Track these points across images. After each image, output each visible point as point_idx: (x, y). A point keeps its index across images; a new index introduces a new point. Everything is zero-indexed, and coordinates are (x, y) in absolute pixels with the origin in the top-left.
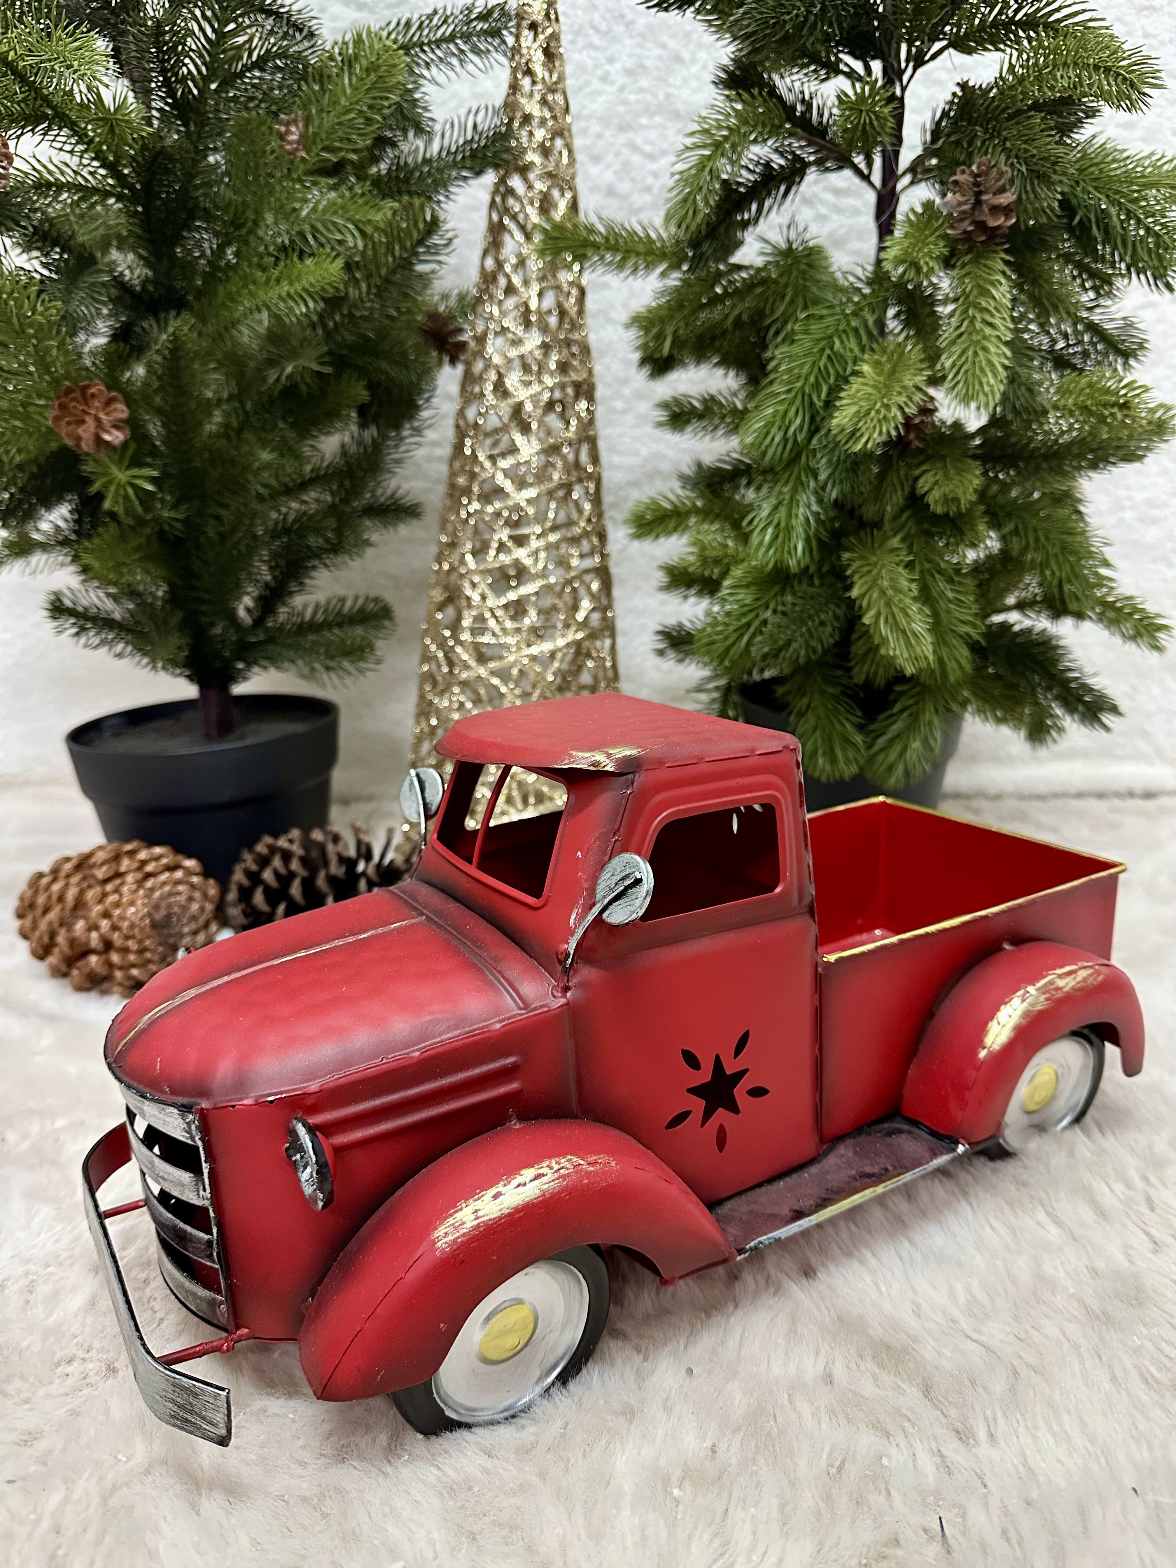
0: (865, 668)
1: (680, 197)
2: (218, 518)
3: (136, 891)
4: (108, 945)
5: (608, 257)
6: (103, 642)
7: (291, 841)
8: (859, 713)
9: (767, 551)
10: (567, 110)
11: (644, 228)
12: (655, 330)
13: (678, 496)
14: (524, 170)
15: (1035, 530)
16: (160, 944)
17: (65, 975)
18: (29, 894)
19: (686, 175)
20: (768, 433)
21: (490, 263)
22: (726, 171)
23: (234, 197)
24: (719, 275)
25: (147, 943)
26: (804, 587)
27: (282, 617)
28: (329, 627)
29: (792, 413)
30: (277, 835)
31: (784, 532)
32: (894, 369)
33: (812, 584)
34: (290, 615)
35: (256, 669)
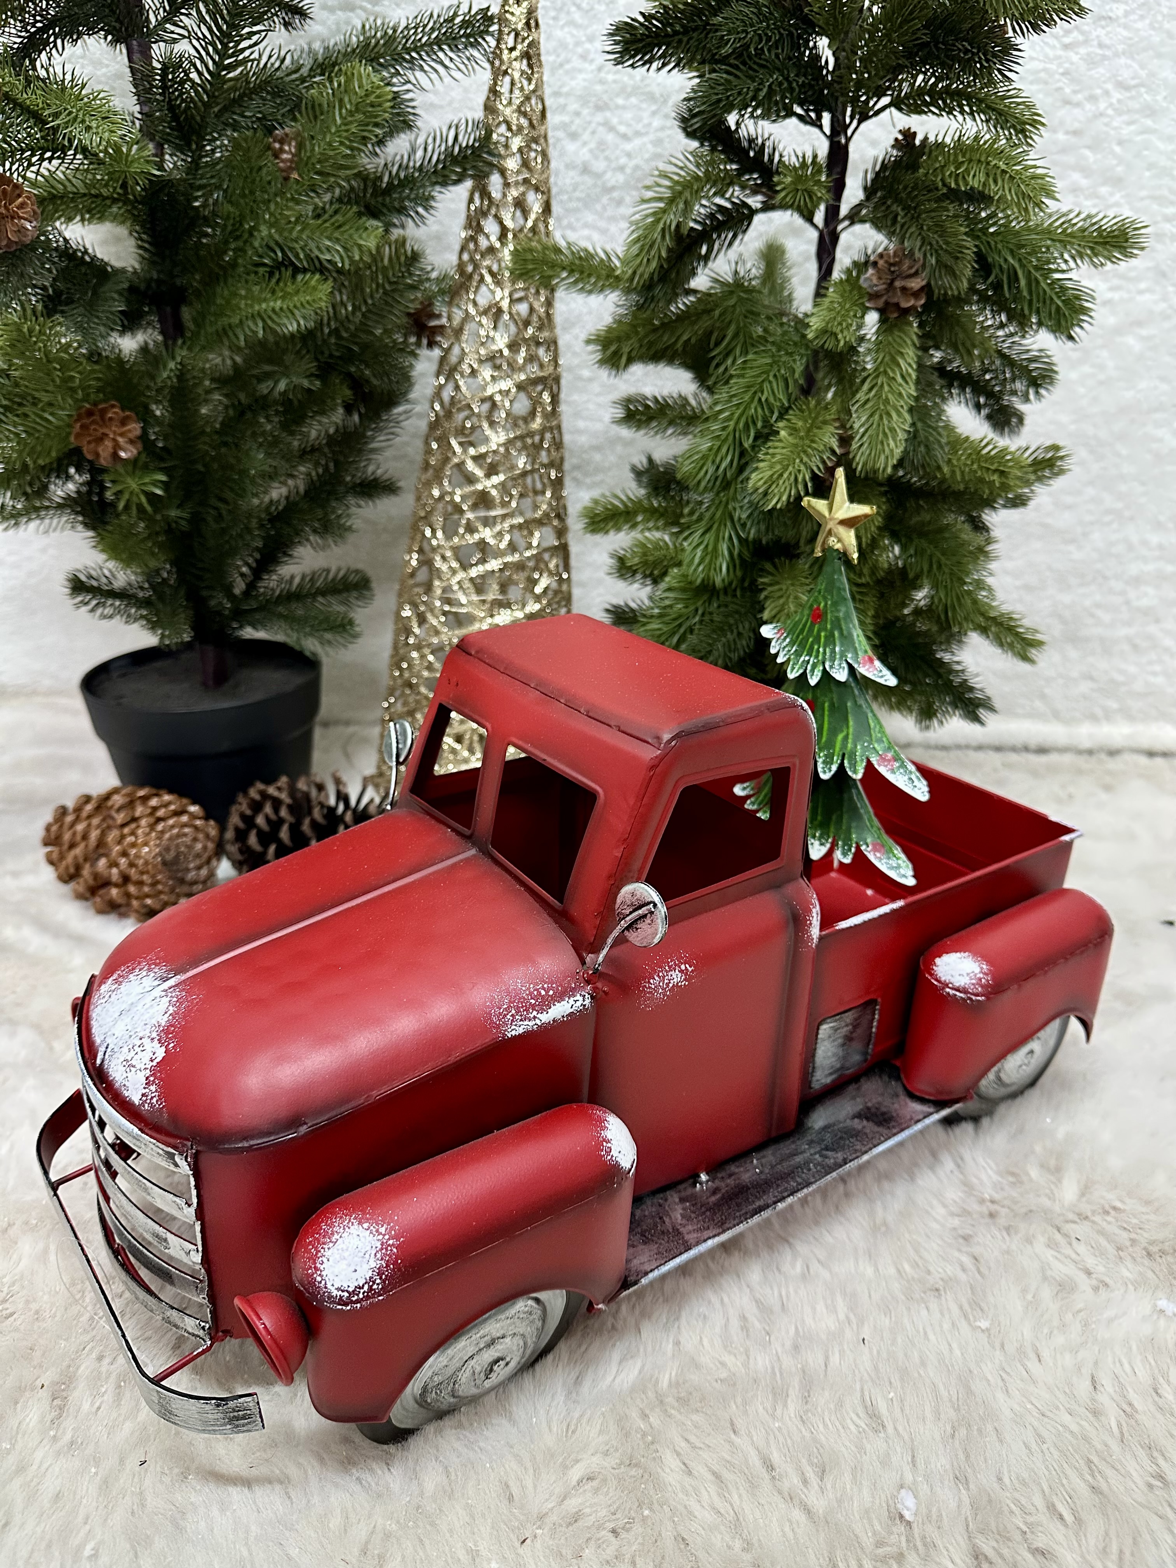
2: (217, 510)
3: (148, 834)
4: (126, 879)
6: (117, 611)
7: (279, 789)
9: (698, 566)
12: (613, 348)
13: (628, 494)
15: (930, 557)
16: (170, 878)
17: (87, 899)
18: (54, 828)
19: (642, 224)
21: (466, 258)
25: (159, 877)
26: (727, 598)
27: (273, 584)
28: (314, 596)
29: (724, 450)
30: (269, 781)
31: (712, 553)
32: (809, 430)
33: (735, 596)
34: (281, 581)
35: (249, 629)
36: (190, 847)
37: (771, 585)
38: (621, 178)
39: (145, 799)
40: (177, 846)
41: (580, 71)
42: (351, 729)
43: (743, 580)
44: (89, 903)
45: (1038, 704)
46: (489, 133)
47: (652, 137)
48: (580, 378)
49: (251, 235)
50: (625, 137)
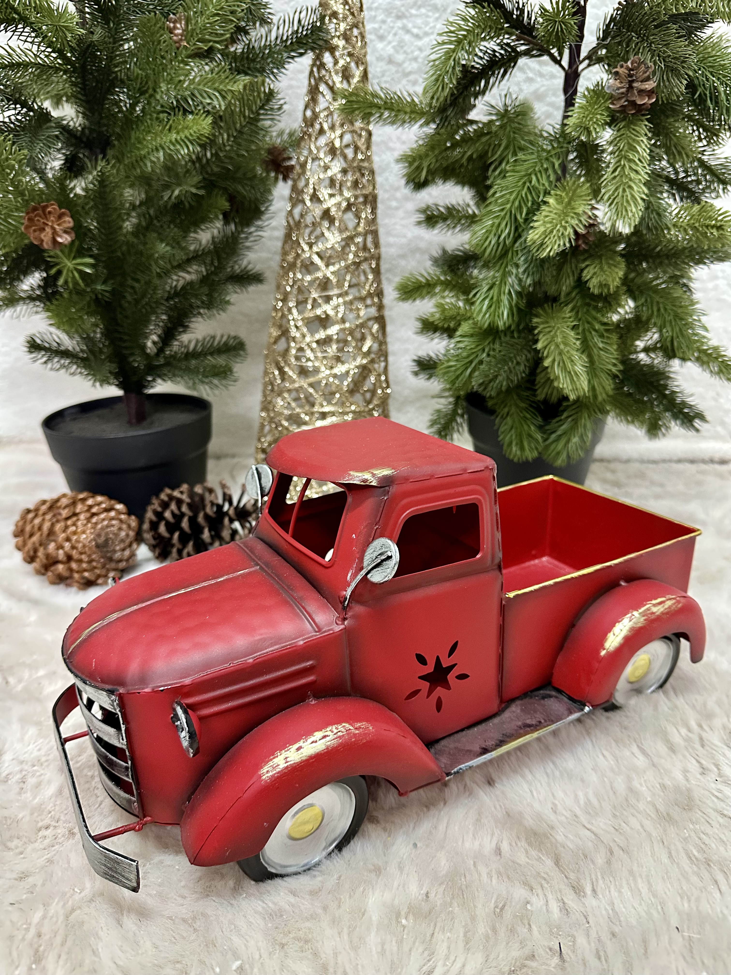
0: (545, 390)
1: (434, 77)
2: (133, 288)
3: (85, 525)
4: (69, 558)
5: (386, 114)
6: (63, 366)
7: (182, 493)
8: (540, 419)
9: (485, 314)
10: (361, 9)
11: (410, 95)
12: (416, 164)
13: (429, 274)
14: (332, 50)
15: (658, 303)
16: (102, 557)
17: (43, 574)
18: (20, 524)
19: (437, 63)
20: (487, 238)
21: (309, 113)
22: (464, 58)
23: (140, 72)
24: (459, 127)
25: (94, 556)
26: (508, 338)
27: (175, 348)
28: (205, 355)
29: (503, 225)
30: (174, 487)
31: (495, 303)
32: (571, 200)
33: (513, 337)
34: (181, 346)
35: (159, 381)
36: (116, 535)
37: (543, 323)
39: (84, 500)
40: (107, 534)
42: (235, 460)
44: (44, 577)
49: (155, 91)
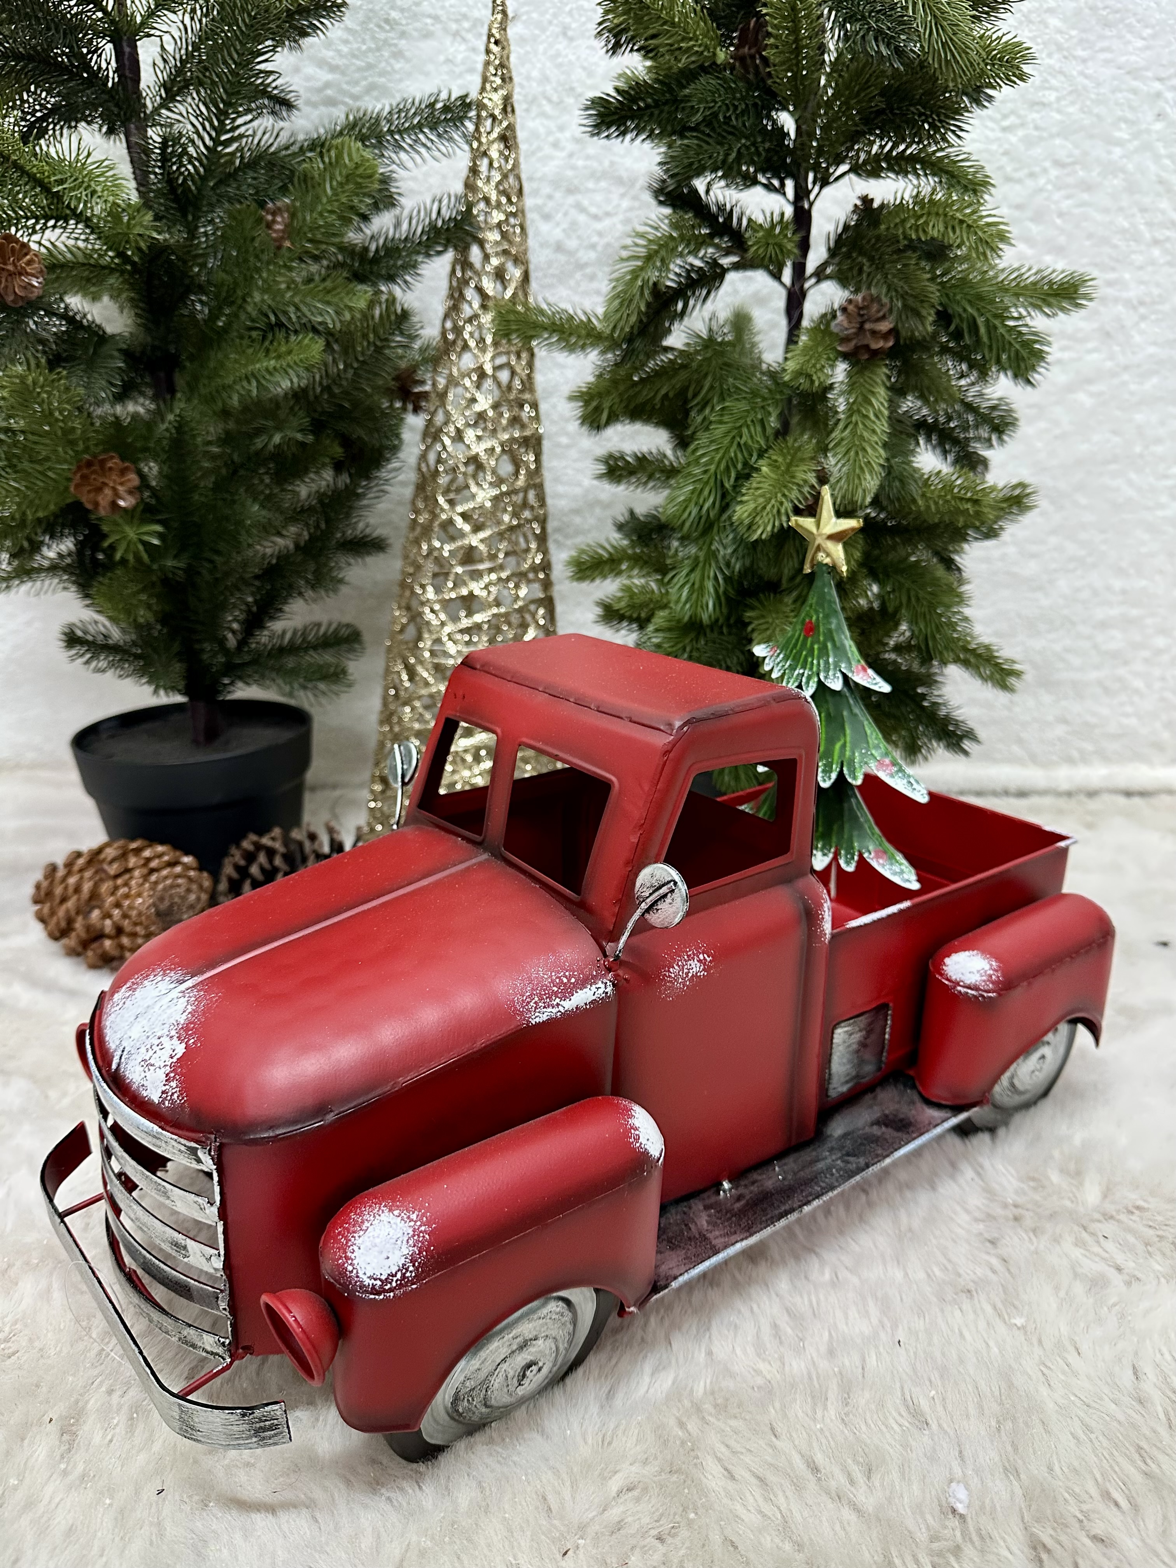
1: (616, 300)
3: (142, 884)
4: (119, 931)
5: (554, 338)
6: (111, 666)
7: (273, 839)
9: (685, 604)
10: (521, 194)
12: (594, 404)
13: (612, 545)
14: (482, 243)
17: (78, 954)
18: (45, 884)
19: (621, 281)
20: (686, 507)
21: (449, 326)
22: (655, 276)
23: (226, 277)
26: (715, 635)
27: (264, 640)
28: (306, 650)
29: (706, 492)
30: (261, 834)
31: (698, 590)
32: (789, 465)
33: (722, 633)
34: (271, 637)
35: (240, 684)
36: (183, 898)
37: (757, 618)
38: (592, 255)
39: (137, 851)
40: (171, 896)
41: (552, 158)
42: (337, 793)
43: (728, 618)
44: (80, 959)
45: (1015, 748)
46: (470, 206)
47: (621, 217)
48: (559, 445)
49: (244, 300)
50: (596, 217)
